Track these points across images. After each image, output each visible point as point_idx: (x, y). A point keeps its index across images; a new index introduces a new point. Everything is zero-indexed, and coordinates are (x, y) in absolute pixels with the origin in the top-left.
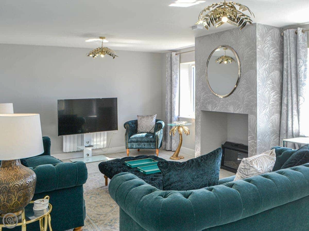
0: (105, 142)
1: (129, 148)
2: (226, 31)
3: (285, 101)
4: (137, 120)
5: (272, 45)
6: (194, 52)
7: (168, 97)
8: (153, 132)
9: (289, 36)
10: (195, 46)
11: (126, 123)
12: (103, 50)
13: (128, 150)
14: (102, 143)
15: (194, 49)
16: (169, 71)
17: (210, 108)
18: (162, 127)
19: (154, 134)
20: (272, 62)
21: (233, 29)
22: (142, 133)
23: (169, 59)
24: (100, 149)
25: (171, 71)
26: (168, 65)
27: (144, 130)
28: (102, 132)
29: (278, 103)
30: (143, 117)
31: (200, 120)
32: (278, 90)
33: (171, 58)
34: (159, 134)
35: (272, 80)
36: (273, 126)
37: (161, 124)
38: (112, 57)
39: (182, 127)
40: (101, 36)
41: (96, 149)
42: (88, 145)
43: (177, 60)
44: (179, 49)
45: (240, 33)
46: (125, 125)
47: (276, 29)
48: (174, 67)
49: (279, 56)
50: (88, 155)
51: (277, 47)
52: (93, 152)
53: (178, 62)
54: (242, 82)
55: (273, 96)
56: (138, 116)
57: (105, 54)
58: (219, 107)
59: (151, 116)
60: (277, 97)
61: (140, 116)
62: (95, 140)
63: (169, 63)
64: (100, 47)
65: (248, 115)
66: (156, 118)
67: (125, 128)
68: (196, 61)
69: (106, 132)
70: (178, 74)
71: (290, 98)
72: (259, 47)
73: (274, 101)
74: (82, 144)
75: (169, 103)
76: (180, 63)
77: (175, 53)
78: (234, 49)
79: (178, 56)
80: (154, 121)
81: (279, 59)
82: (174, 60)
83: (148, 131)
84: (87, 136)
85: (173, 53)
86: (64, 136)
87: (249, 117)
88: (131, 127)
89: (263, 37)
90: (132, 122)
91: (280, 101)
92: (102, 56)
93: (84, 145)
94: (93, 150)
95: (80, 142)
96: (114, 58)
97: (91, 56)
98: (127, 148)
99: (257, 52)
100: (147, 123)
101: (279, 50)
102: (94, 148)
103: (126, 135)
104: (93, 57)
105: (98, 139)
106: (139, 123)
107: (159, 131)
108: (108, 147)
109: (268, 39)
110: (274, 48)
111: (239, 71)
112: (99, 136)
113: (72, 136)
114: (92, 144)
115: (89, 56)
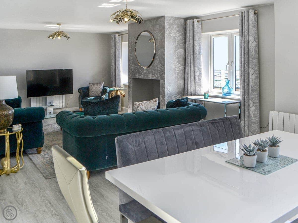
0: (64, 104)
1: (81, 108)
2: (147, 20)
3: (187, 71)
4: (89, 87)
5: (178, 31)
6: (127, 35)
7: (113, 68)
8: (100, 96)
9: (189, 24)
10: (128, 30)
11: (80, 88)
12: (59, 34)
13: (81, 109)
14: (61, 105)
15: (127, 32)
16: (114, 49)
17: (137, 76)
18: (107, 92)
19: (100, 97)
20: (178, 43)
21: (152, 19)
22: (92, 96)
23: (114, 38)
24: (60, 109)
25: (115, 48)
26: (113, 44)
27: (94, 94)
28: (61, 96)
29: (183, 72)
30: (94, 84)
31: (131, 85)
32: (183, 63)
33: (115, 38)
34: (104, 97)
35: (178, 56)
36: (179, 88)
37: (106, 89)
38: (66, 39)
39: (119, 91)
40: (58, 23)
41: (57, 109)
42: (50, 105)
43: (119, 40)
44: (121, 31)
45: (155, 22)
46: (79, 90)
47: (181, 19)
48: (117, 45)
49: (183, 38)
50: (50, 113)
51: (182, 32)
52: (54, 111)
53: (121, 41)
54: (157, 57)
55: (179, 67)
56: (90, 83)
57: (61, 36)
58: (143, 75)
59: (99, 83)
60: (182, 68)
61: (92, 84)
62: (56, 102)
63: (114, 42)
64: (57, 31)
65: (160, 80)
66: (104, 85)
67: (79, 92)
68: (129, 41)
69: (64, 95)
70: (120, 51)
71: (189, 68)
72: (167, 33)
73: (179, 71)
74: (46, 104)
75: (114, 73)
76: (122, 42)
77: (118, 34)
78: (152, 33)
79: (121, 36)
80: (102, 87)
81: (184, 41)
82: (117, 40)
83: (97, 95)
84: (49, 99)
85: (116, 34)
86: (32, 98)
87: (161, 82)
88: (84, 91)
89: (170, 25)
90: (85, 88)
91: (184, 71)
92: (59, 38)
93: (47, 105)
94: (54, 109)
95: (44, 103)
96: (68, 39)
97: (51, 37)
98: (80, 108)
99: (165, 36)
100: (96, 89)
101: (183, 34)
102: (55, 108)
103: (79, 97)
104: (53, 38)
105: (58, 102)
106: (90, 88)
107: (104, 94)
108: (66, 107)
109: (175, 26)
110: (179, 33)
111: (155, 49)
112: (58, 98)
113: (38, 98)
114: (53, 105)
115: (49, 37)
